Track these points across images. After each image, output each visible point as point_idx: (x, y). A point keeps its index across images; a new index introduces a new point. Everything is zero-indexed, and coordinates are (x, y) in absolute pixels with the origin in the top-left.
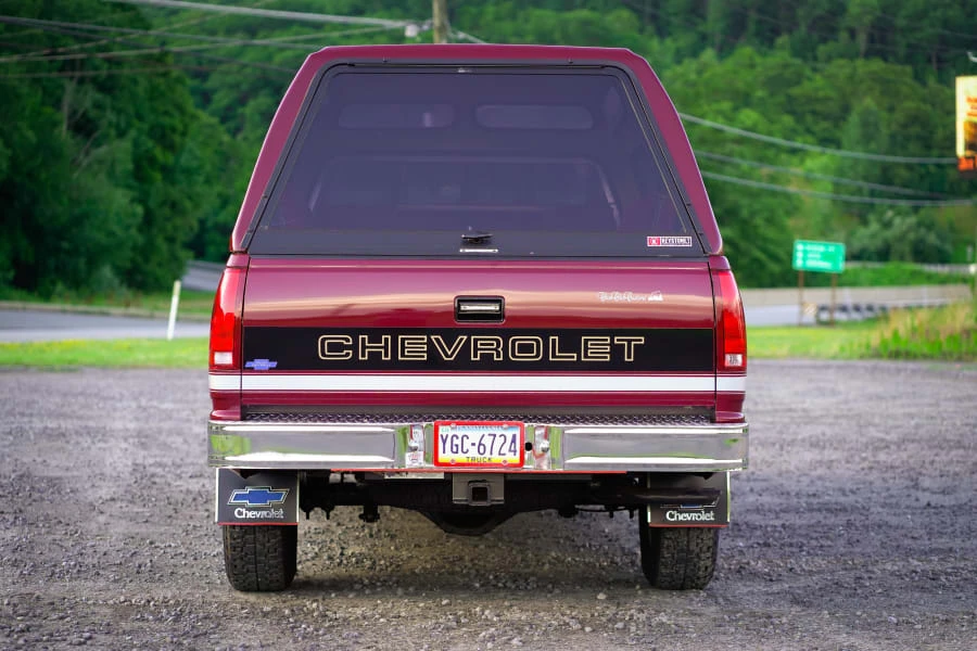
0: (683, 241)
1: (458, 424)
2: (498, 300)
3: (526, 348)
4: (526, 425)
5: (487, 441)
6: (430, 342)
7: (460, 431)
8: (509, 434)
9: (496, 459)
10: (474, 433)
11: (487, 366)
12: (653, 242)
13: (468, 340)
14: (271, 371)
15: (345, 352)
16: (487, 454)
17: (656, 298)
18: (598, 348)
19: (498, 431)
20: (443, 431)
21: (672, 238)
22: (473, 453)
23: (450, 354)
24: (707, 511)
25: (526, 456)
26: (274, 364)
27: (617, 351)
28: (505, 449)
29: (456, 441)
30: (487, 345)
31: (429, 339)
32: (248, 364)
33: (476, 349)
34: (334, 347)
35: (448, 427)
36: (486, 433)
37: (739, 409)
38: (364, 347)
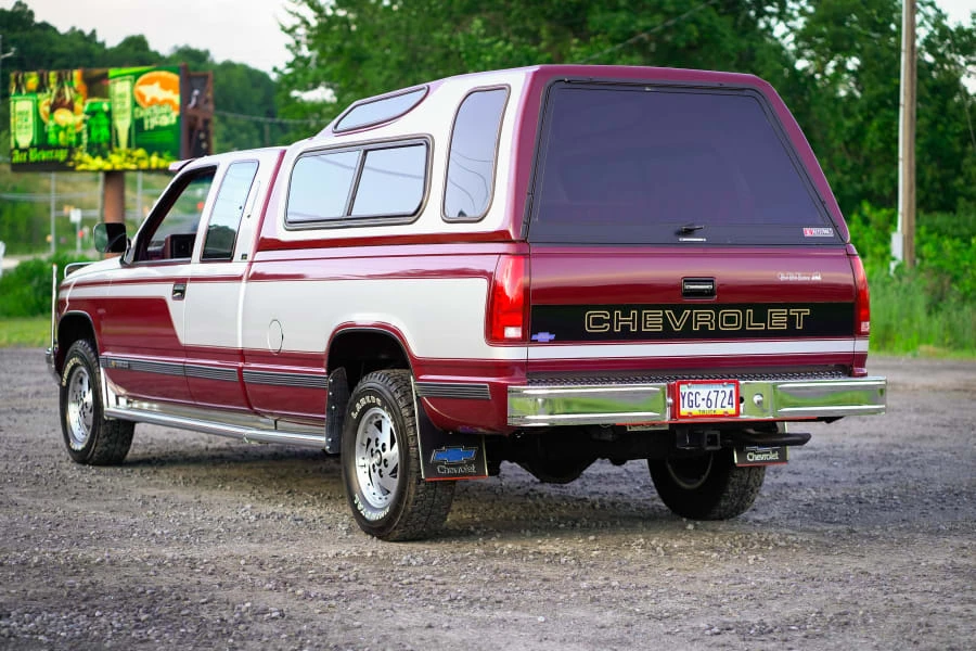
0: (827, 232)
1: (693, 383)
2: (710, 280)
3: (730, 320)
4: (741, 382)
5: (713, 396)
6: (664, 316)
7: (694, 389)
8: (728, 390)
9: (720, 411)
10: (704, 391)
11: (705, 335)
12: (809, 232)
13: (691, 313)
14: (551, 343)
15: (605, 325)
16: (713, 408)
17: (817, 278)
18: (778, 319)
19: (720, 388)
20: (684, 389)
21: (819, 230)
22: (703, 407)
23: (678, 325)
24: (774, 452)
25: (741, 409)
26: (553, 337)
27: (791, 320)
28: (725, 403)
29: (692, 398)
30: (704, 317)
31: (664, 314)
32: (534, 337)
33: (697, 321)
34: (598, 321)
35: (685, 386)
36: (712, 390)
37: (862, 365)
38: (618, 321)
